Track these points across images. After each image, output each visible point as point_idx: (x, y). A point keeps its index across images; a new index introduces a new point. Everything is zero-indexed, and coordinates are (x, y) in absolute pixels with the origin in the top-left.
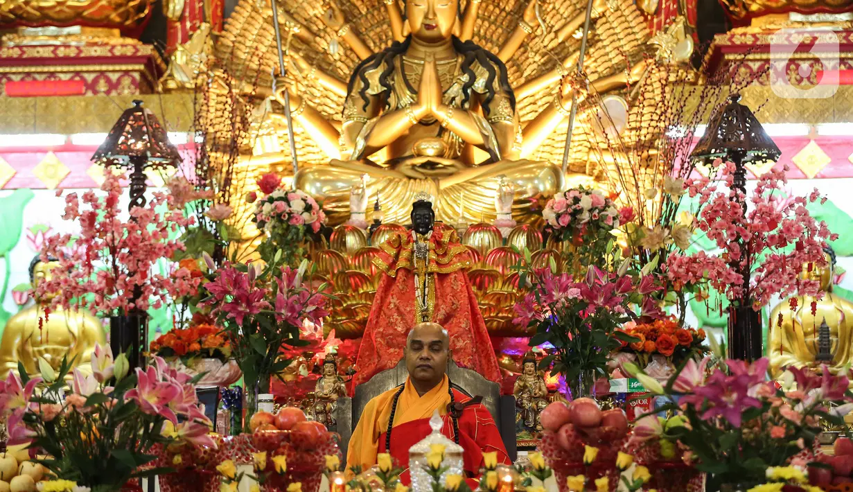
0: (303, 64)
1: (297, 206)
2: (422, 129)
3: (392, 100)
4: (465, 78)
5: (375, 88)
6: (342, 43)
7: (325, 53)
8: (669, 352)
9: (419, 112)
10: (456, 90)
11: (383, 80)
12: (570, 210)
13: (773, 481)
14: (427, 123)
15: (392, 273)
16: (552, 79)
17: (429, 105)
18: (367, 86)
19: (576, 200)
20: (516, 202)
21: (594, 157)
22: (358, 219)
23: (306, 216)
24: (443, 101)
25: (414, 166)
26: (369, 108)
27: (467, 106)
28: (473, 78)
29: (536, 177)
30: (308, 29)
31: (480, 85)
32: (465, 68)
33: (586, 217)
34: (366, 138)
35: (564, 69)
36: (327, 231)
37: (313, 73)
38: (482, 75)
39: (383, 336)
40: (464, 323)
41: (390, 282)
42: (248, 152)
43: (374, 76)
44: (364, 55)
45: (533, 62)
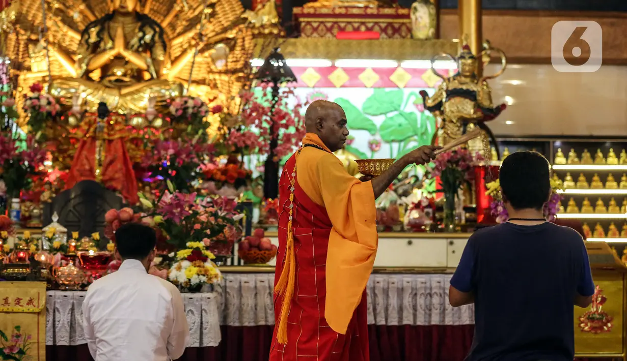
0: (60, 24)
1: (43, 102)
2: (116, 61)
3: (102, 45)
4: (141, 34)
5: (93, 39)
6: (81, 12)
7: (72, 17)
8: (233, 182)
9: (113, 53)
10: (134, 41)
11: (98, 34)
12: (183, 107)
13: (189, 248)
14: (119, 58)
15: (85, 139)
16: (191, 34)
17: (120, 49)
18: (89, 37)
19: (186, 102)
20: (158, 102)
21: (211, 76)
22: (76, 109)
23: (48, 107)
24: (127, 46)
25: (110, 81)
26: (90, 50)
27: (141, 49)
28: (145, 35)
29: (171, 89)
30: (64, 5)
31: (148, 38)
32: (141, 29)
33: (190, 111)
34: (87, 65)
35: (196, 29)
36: (60, 114)
37: (65, 29)
38: (150, 32)
39: (78, 170)
40: (119, 165)
41: (84, 143)
42: (29, 69)
43: (94, 31)
44: (92, 19)
45: (181, 25)
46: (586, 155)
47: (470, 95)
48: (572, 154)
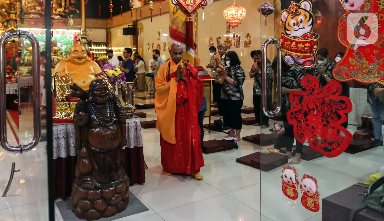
46: (98, 46)
47: (86, 38)
48: (95, 45)
